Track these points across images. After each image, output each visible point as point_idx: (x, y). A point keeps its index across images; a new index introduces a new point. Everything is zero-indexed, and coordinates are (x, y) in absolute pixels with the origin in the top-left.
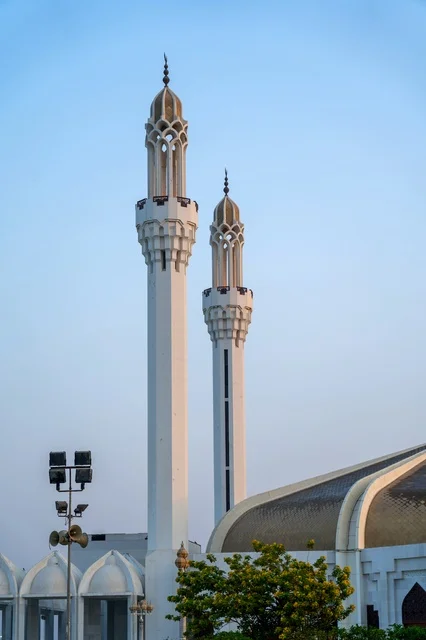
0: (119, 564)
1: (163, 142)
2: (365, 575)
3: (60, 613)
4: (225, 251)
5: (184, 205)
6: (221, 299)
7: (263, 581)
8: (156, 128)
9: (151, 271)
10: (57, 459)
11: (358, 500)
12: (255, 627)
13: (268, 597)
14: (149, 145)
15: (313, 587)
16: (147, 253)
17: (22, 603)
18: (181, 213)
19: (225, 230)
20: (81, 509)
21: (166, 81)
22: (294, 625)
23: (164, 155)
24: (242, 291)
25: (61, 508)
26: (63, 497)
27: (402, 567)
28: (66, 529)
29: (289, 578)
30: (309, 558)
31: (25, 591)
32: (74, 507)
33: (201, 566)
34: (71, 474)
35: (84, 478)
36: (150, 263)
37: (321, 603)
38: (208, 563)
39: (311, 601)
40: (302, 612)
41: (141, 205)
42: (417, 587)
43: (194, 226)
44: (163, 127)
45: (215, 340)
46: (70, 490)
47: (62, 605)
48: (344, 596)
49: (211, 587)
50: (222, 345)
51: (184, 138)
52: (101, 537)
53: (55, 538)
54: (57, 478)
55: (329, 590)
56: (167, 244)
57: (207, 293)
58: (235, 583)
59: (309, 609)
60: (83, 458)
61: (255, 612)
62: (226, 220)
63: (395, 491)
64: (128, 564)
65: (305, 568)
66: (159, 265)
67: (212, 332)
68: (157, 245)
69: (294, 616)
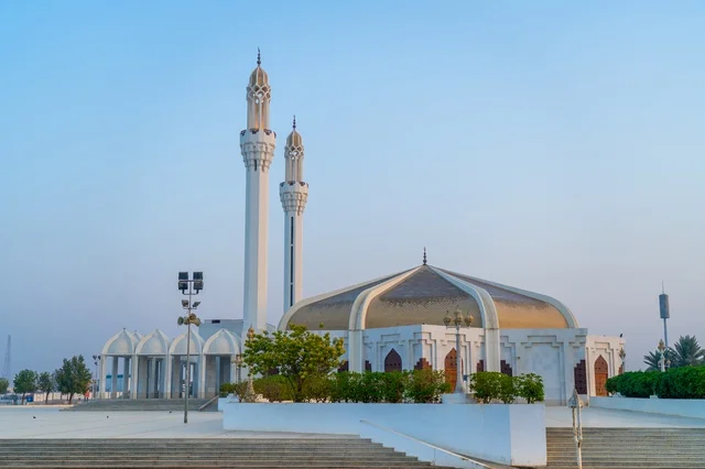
0: (227, 337)
1: (257, 98)
2: (365, 344)
3: (194, 364)
4: (293, 161)
5: (268, 134)
6: (290, 188)
7: (293, 346)
8: (253, 89)
9: (248, 171)
10: (183, 276)
11: (362, 302)
12: (288, 371)
13: (297, 355)
14: (248, 99)
15: (322, 349)
16: (246, 161)
17: (170, 358)
18: (266, 139)
19: (293, 149)
20: (196, 304)
21: (259, 63)
22: (310, 371)
23: (257, 105)
24: (302, 184)
25: (185, 304)
26: (186, 298)
27: (385, 339)
28: (188, 316)
29: (308, 344)
30: (321, 334)
31: (172, 351)
32: (192, 303)
33: (259, 337)
34: (191, 285)
35: (198, 287)
36: (248, 166)
37: (325, 358)
38: (264, 335)
39: (320, 357)
40: (314, 363)
41: (243, 133)
42: (393, 351)
43: (273, 146)
44: (257, 89)
45: (286, 212)
46: (190, 294)
47: (195, 359)
48: (339, 354)
49: (264, 349)
50: (290, 215)
51: (268, 96)
52: (218, 321)
53: (181, 321)
54: (183, 287)
55: (330, 351)
56: (258, 157)
57: (282, 185)
58: (279, 348)
59: (319, 361)
60: (198, 276)
61: (289, 363)
62: (293, 144)
63: (383, 298)
64: (231, 336)
65: (318, 339)
66: (253, 168)
67: (285, 207)
68: (252, 156)
69: (310, 365)
